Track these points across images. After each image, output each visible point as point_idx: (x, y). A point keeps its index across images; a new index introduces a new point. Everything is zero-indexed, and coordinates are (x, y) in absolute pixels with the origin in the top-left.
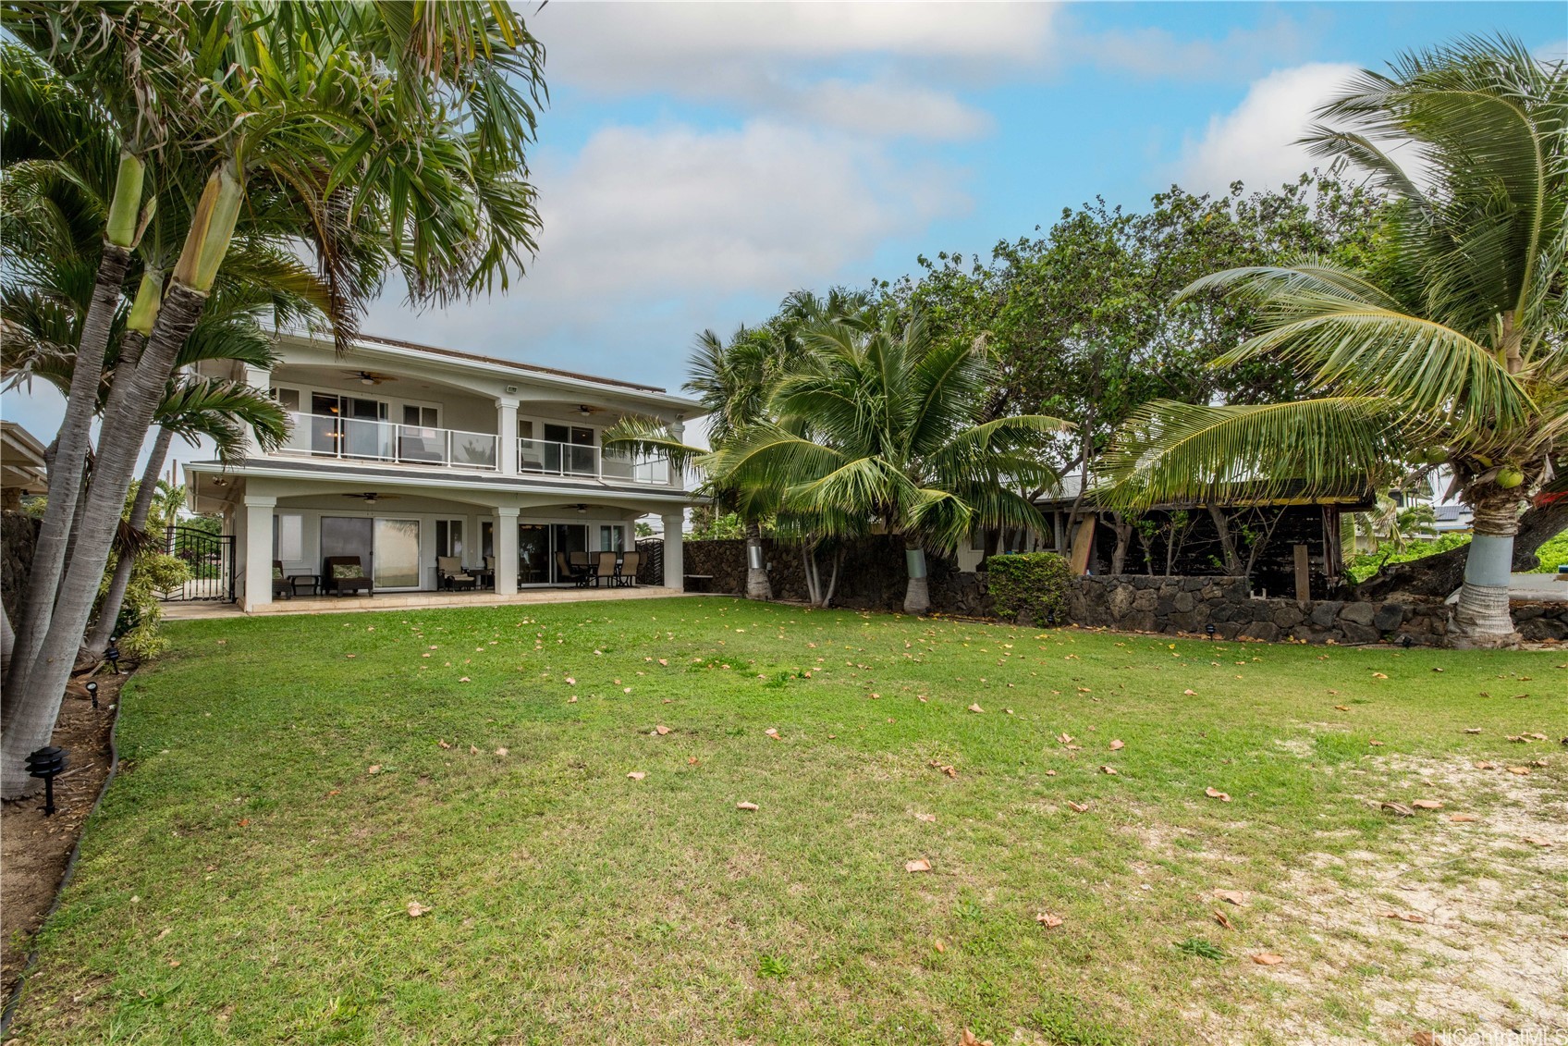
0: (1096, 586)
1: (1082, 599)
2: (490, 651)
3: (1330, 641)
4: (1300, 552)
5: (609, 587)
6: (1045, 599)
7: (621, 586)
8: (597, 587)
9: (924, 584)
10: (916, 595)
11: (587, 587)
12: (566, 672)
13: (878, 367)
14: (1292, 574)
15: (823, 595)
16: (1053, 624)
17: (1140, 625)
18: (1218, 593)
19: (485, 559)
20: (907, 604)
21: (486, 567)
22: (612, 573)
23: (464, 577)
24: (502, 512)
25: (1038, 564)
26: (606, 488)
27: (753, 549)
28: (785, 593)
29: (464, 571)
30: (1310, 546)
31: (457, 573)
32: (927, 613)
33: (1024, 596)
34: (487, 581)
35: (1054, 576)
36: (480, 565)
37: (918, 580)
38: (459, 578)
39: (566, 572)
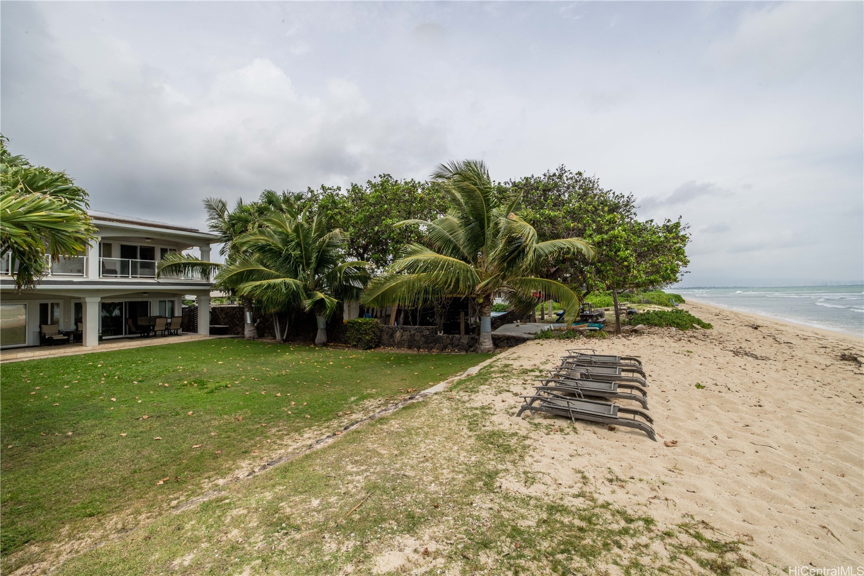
0: (391, 330)
1: (386, 336)
2: (73, 387)
3: (456, 350)
4: (462, 314)
5: (163, 336)
6: (367, 337)
7: (171, 335)
8: (155, 336)
9: (324, 331)
10: (321, 336)
11: (148, 337)
12: (113, 395)
13: (298, 236)
14: (460, 323)
15: (282, 336)
16: (370, 348)
17: (403, 346)
18: (428, 333)
19: (76, 324)
20: (316, 340)
21: (77, 329)
22: (164, 328)
23: (61, 337)
24: (88, 300)
25: (364, 324)
26: (159, 284)
27: (248, 314)
28: (266, 335)
29: (60, 333)
30: (465, 312)
31: (55, 334)
32: (325, 345)
33: (360, 336)
34: (77, 338)
35: (372, 328)
36: (72, 327)
37: (321, 329)
38: (56, 337)
39: (134, 329)
